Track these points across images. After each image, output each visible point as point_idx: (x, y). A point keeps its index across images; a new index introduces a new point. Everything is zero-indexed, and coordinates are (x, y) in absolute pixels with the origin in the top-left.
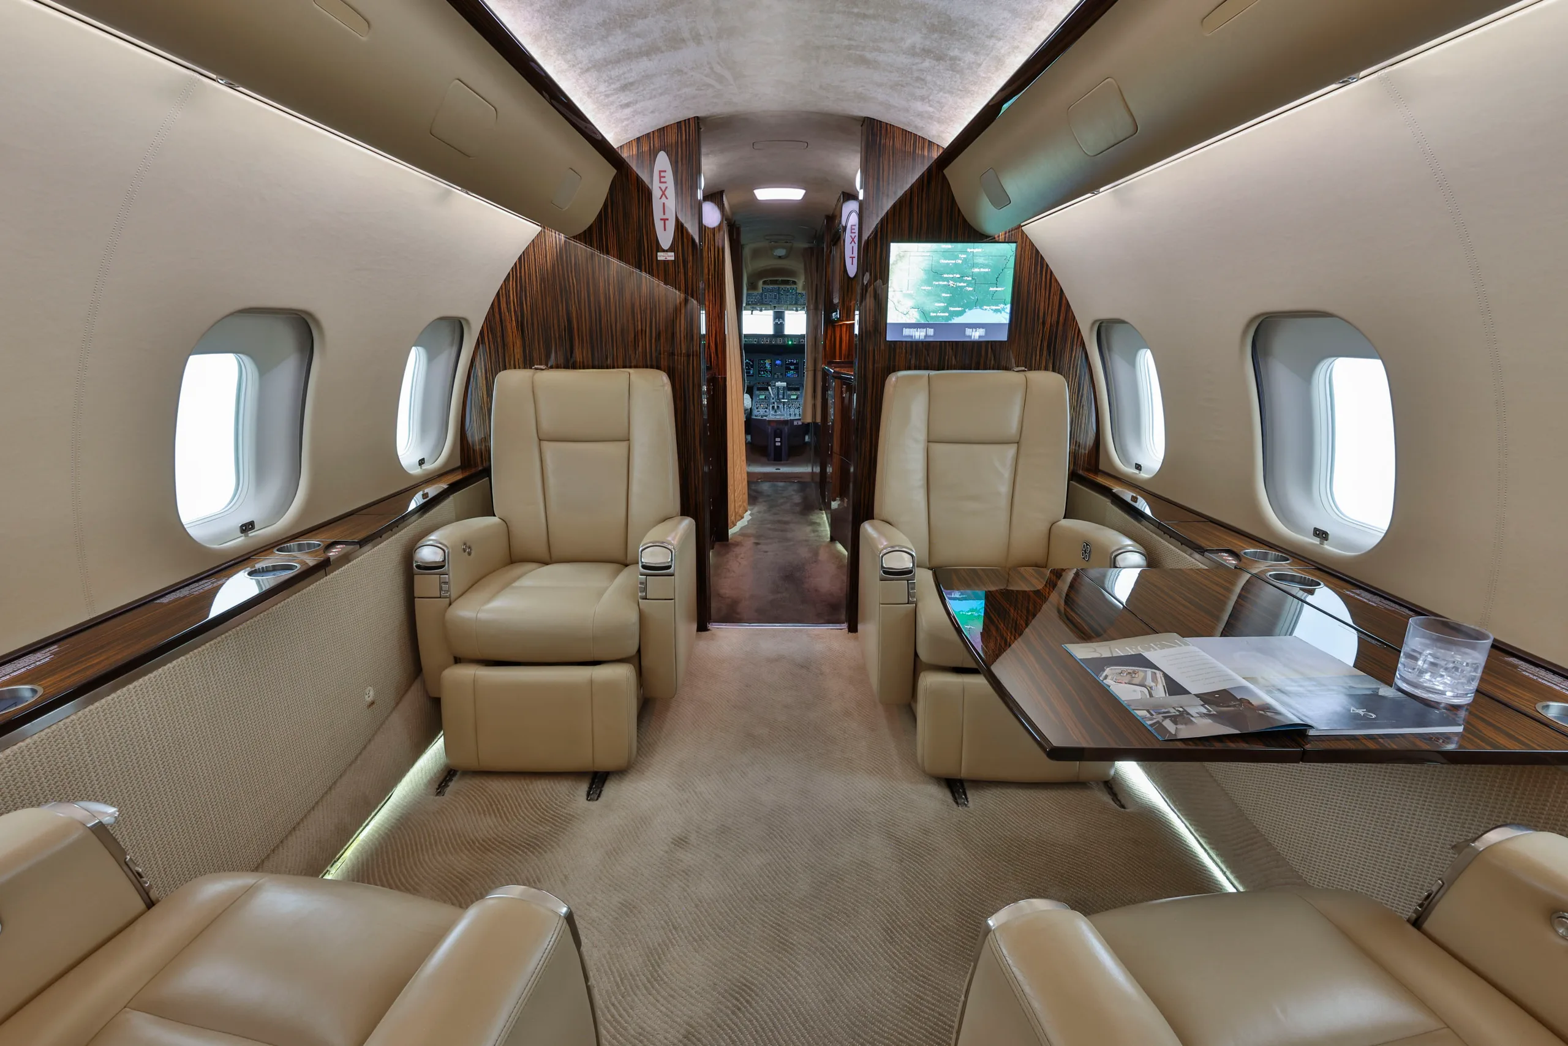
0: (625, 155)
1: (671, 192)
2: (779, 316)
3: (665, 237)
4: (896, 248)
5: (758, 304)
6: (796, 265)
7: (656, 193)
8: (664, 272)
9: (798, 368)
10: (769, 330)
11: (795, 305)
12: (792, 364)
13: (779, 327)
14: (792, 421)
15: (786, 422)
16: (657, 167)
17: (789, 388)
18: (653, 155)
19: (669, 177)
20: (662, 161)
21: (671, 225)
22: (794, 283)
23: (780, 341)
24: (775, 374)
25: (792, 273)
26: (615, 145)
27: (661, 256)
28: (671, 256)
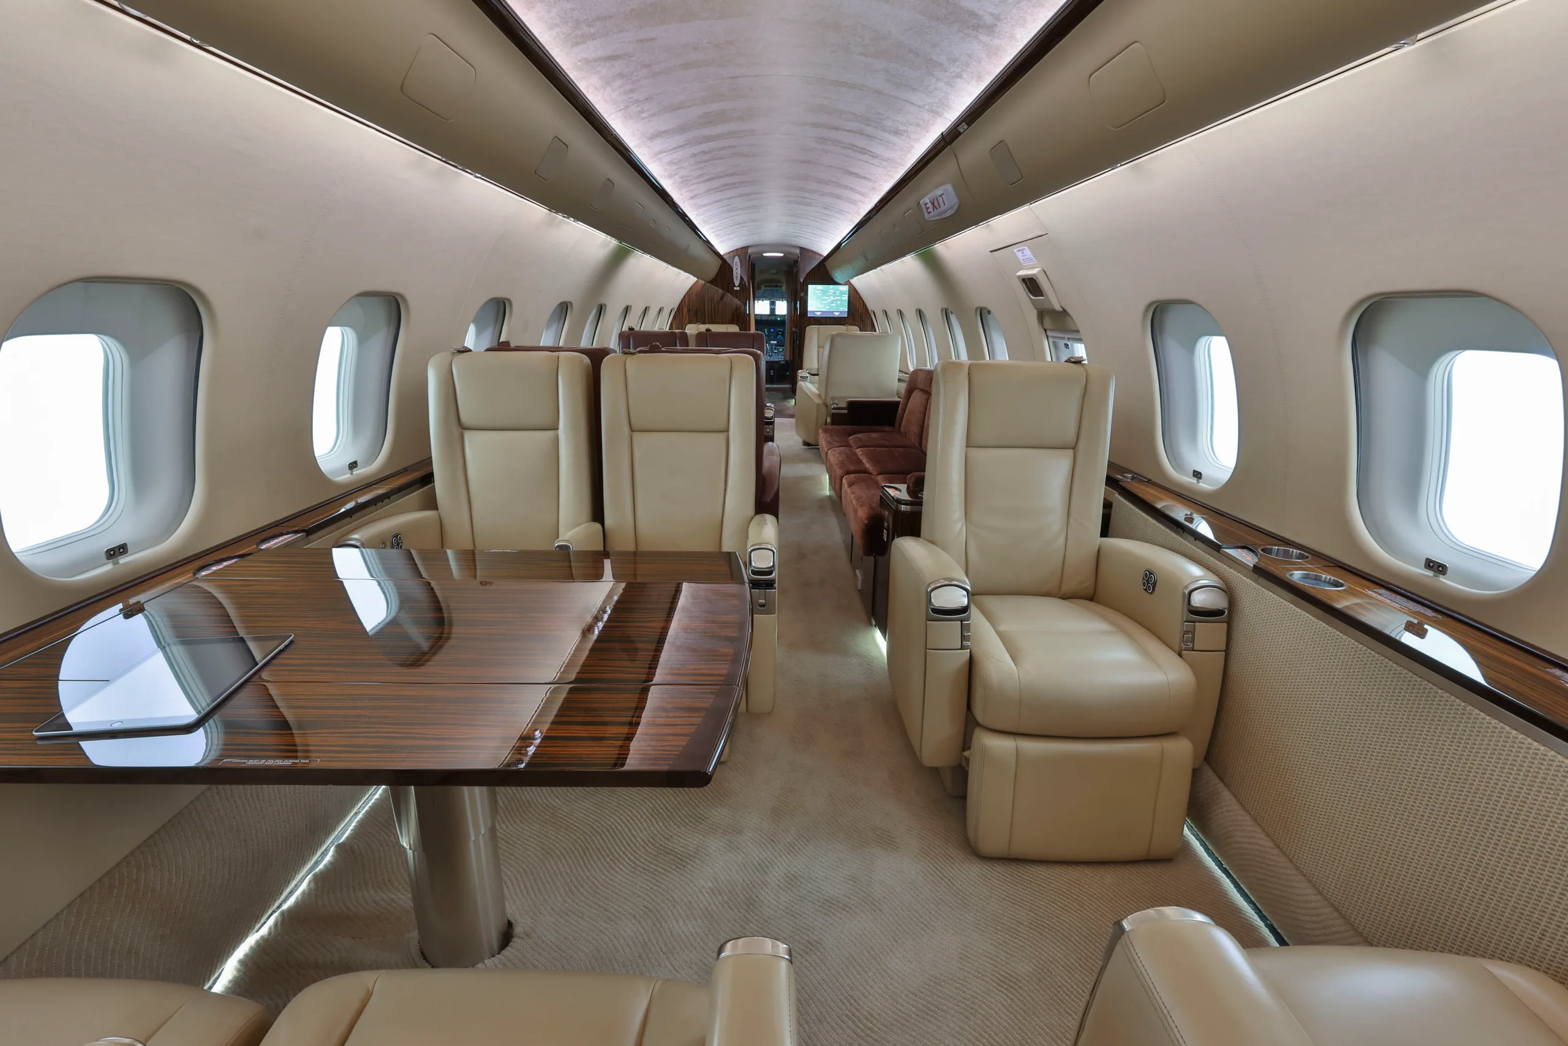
0: (725, 257)
1: (739, 269)
2: (773, 304)
3: (737, 283)
4: (810, 287)
5: (763, 297)
6: (783, 278)
7: (734, 269)
8: (736, 294)
9: (783, 334)
10: (768, 312)
11: (781, 298)
12: (780, 331)
13: (773, 310)
14: (779, 361)
15: (776, 362)
16: (735, 261)
17: (778, 345)
18: (734, 257)
19: (739, 264)
20: (737, 259)
21: (739, 278)
22: (781, 286)
23: (773, 318)
24: (770, 337)
25: (778, 281)
26: (722, 254)
27: (735, 288)
28: (738, 289)
